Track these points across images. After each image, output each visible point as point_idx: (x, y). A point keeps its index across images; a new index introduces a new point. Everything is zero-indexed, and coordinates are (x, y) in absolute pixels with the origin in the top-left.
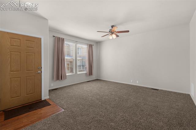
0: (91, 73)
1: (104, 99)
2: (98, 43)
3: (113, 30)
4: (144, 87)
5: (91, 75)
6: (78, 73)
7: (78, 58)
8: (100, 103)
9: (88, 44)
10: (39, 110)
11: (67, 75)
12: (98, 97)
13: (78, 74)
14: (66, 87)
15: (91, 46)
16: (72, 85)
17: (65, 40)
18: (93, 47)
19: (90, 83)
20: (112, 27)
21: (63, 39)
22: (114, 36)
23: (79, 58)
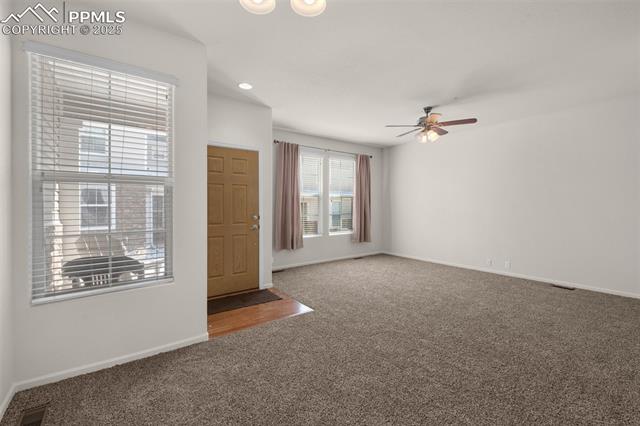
0: (363, 236)
1: (405, 298)
2: (386, 150)
3: (429, 119)
4: (525, 280)
5: (365, 240)
6: (331, 234)
7: (330, 195)
8: (394, 305)
9: (357, 155)
10: (263, 305)
11: (304, 236)
12: (387, 293)
13: (332, 236)
14: (301, 267)
15: (364, 161)
16: (318, 264)
17: (300, 147)
18: (372, 162)
19: (362, 262)
20: (428, 110)
21: (297, 147)
22: (433, 135)
23: (335, 195)
